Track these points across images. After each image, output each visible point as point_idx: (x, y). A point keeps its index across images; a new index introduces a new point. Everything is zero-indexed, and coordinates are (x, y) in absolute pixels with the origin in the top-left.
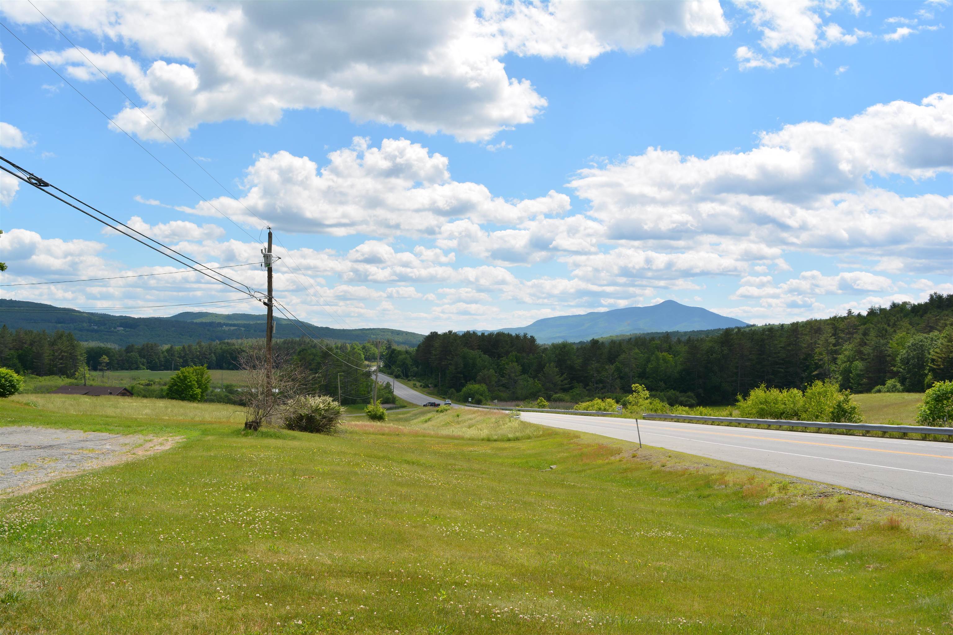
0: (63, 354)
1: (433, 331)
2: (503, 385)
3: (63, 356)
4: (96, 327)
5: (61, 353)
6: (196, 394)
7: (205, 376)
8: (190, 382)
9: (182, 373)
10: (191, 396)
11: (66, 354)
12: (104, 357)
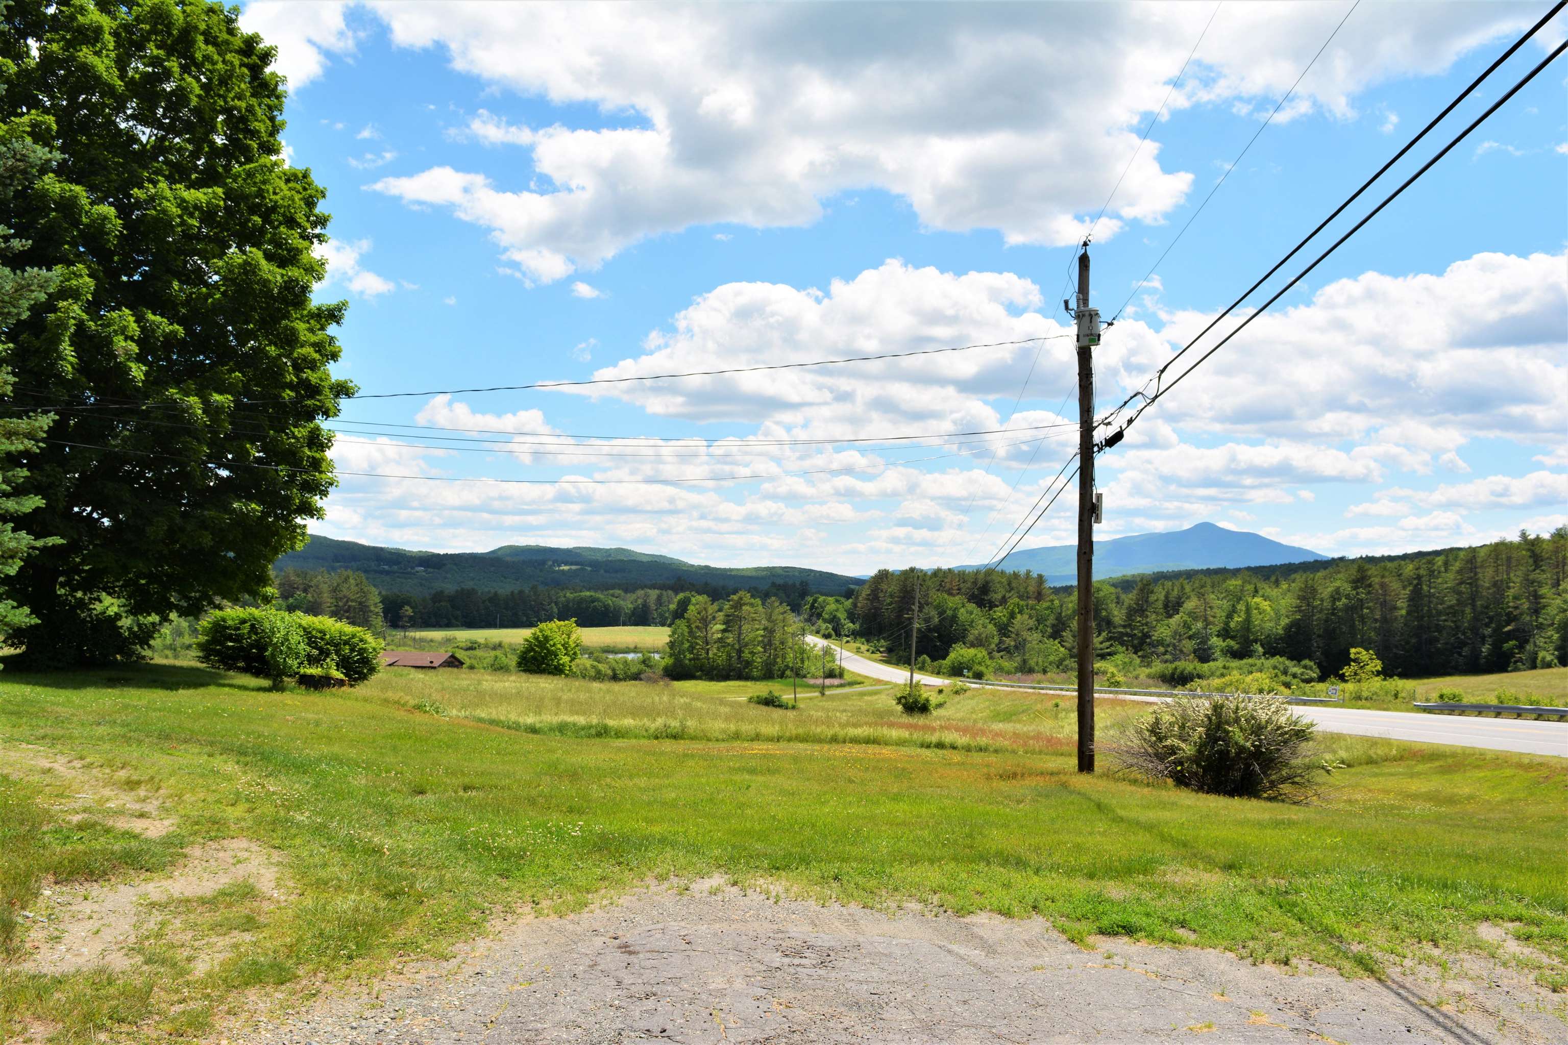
0: (350, 603)
1: (882, 568)
2: (1007, 650)
3: (349, 606)
4: (386, 567)
5: (347, 601)
6: (563, 665)
7: (573, 637)
8: (554, 645)
9: (541, 631)
10: (556, 668)
11: (354, 604)
12: (407, 608)
